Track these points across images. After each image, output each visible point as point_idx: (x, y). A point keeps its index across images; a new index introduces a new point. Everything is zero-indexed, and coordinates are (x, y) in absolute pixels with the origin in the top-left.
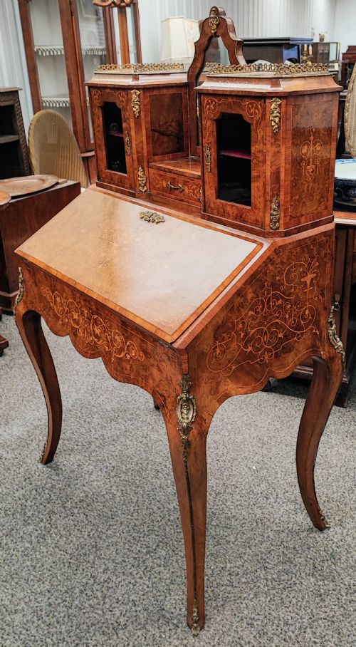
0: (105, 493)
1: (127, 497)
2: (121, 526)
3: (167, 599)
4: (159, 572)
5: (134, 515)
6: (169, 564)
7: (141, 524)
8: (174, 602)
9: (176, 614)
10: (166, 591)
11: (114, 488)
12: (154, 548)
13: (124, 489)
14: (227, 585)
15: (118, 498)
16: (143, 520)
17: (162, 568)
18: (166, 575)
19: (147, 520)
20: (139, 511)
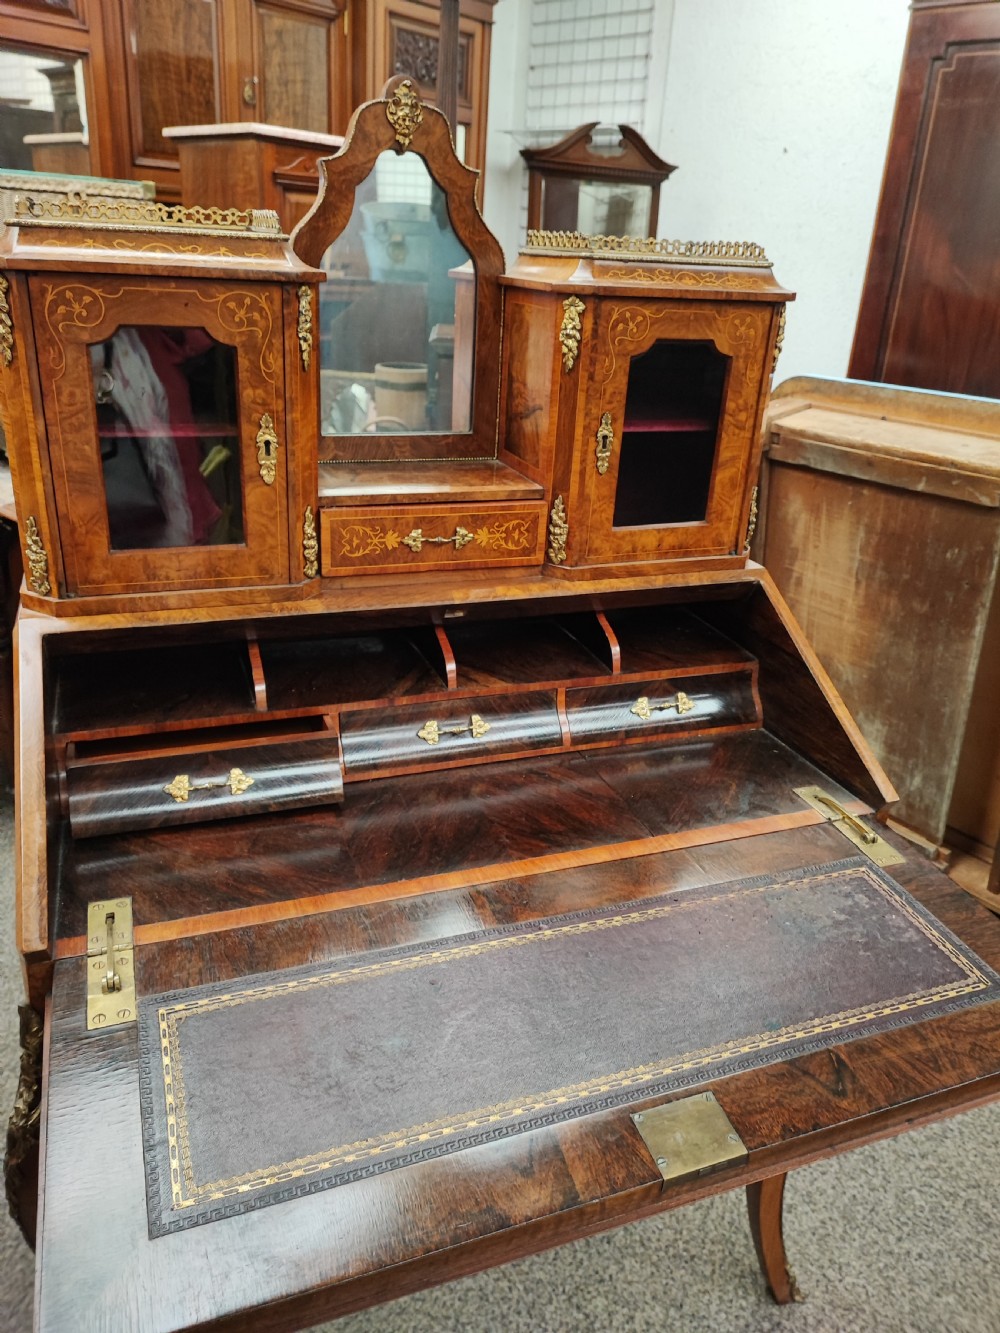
4: (647, 1323)
6: (632, 1300)
8: (723, 1315)
9: (750, 1320)
10: (695, 1324)
12: (581, 1316)
16: (493, 1319)
17: (638, 1315)
18: (657, 1313)
19: (497, 1312)
20: (463, 1319)
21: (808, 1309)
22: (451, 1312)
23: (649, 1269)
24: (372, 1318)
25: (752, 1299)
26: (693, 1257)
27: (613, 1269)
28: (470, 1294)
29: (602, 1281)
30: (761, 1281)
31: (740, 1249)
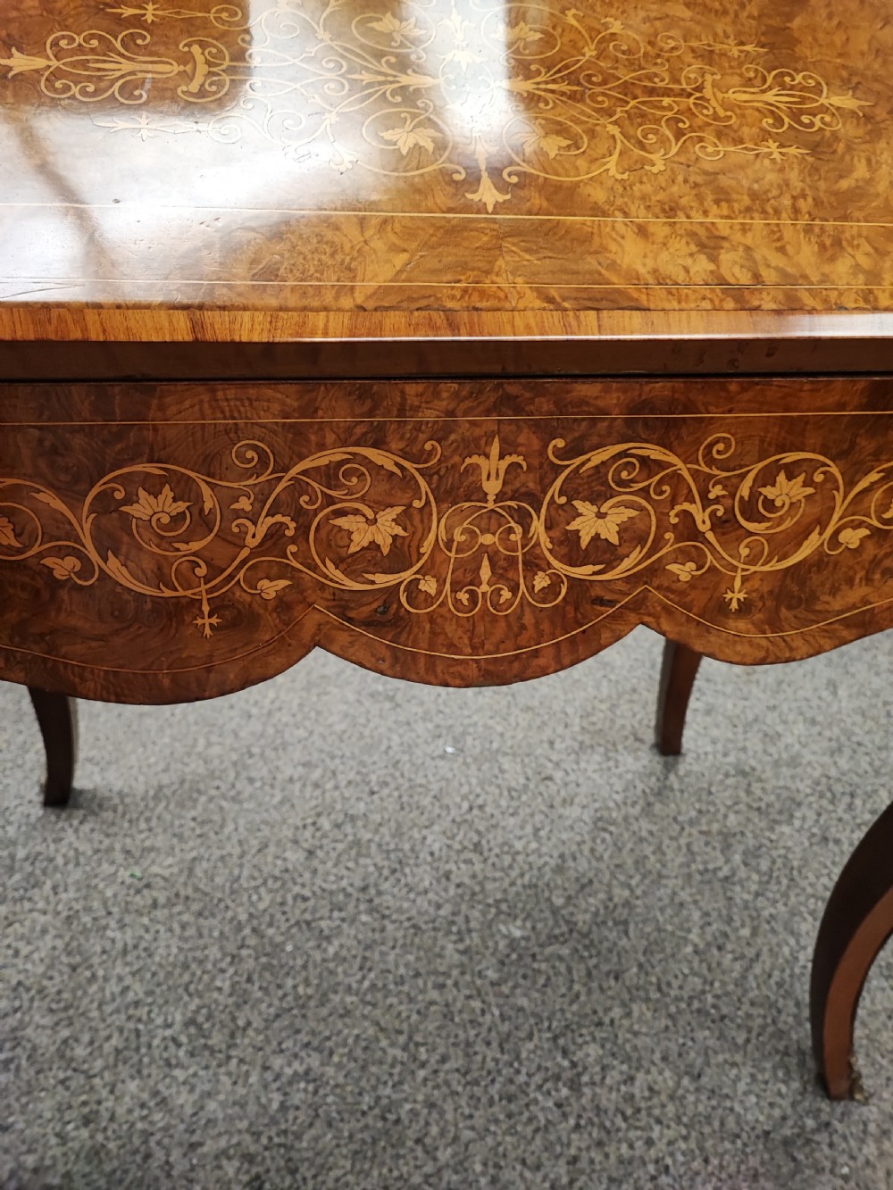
0: (277, 1098)
1: (345, 1044)
2: (442, 1113)
3: (738, 1108)
4: (651, 1089)
5: (423, 1056)
6: (636, 1055)
7: (467, 1055)
8: (753, 1099)
9: (789, 1111)
10: (714, 1102)
11: (277, 1062)
12: (566, 1063)
13: (303, 1037)
14: (747, 969)
15: (330, 1071)
16: (454, 1045)
17: (640, 1076)
18: (666, 1079)
19: (462, 1036)
20: (418, 1038)
21: (871, 1112)
22: (405, 1026)
23: (664, 1022)
24: (310, 1014)
25: (796, 1085)
26: (723, 1018)
27: (617, 1012)
28: (433, 1008)
29: (600, 1024)
30: (811, 1064)
31: (786, 1020)
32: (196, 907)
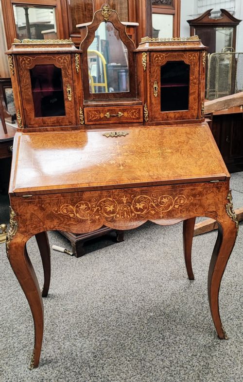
2: (134, 344)
3: (199, 341)
4: (180, 339)
6: (177, 334)
8: (203, 340)
9: (211, 342)
10: (194, 341)
16: (137, 334)
17: (178, 337)
18: (184, 337)
19: (139, 332)
21: (229, 341)
23: (184, 328)
25: (213, 337)
32: (78, 314)
